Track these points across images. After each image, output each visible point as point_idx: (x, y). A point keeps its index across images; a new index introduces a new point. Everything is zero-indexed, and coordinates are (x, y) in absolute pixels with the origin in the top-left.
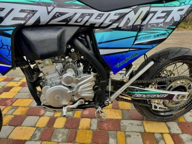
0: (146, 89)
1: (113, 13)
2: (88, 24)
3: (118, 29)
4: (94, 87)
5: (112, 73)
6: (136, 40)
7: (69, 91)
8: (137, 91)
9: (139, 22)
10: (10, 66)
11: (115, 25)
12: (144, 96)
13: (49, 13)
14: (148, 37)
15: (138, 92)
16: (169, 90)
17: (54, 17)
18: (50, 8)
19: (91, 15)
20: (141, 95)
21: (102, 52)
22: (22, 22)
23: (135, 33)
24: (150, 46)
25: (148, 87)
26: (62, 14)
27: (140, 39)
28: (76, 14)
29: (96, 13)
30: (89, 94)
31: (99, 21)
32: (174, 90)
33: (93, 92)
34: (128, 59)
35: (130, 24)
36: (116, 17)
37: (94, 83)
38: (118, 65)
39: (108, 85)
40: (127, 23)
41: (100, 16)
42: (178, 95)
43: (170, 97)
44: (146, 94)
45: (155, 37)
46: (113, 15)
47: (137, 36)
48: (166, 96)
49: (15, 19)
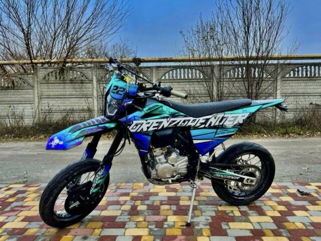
0: (224, 171)
1: (201, 118)
2: (187, 126)
3: (205, 128)
4: (187, 166)
5: (200, 155)
6: (216, 134)
7: (173, 168)
8: (217, 171)
9: (217, 124)
10: (147, 151)
11: (203, 126)
12: (222, 176)
13: (168, 122)
14: (223, 133)
15: (219, 173)
16: (242, 174)
17: (170, 124)
18: (168, 119)
19: (189, 121)
20: (220, 175)
21: (195, 142)
22: (156, 128)
23: (215, 130)
24: (224, 138)
25: (226, 170)
26: (174, 121)
27: (218, 134)
28: (180, 121)
29: (192, 119)
30: (184, 171)
31: (193, 124)
32: (244, 175)
33: (186, 169)
34: (211, 146)
35: (212, 125)
36: (204, 121)
37: (187, 163)
38: (205, 150)
39: (197, 165)
40: (210, 124)
41: (194, 121)
42: (248, 179)
43: (241, 180)
44: (223, 175)
45: (227, 132)
46: (202, 120)
47: (216, 132)
48: (238, 178)
49: (154, 127)
